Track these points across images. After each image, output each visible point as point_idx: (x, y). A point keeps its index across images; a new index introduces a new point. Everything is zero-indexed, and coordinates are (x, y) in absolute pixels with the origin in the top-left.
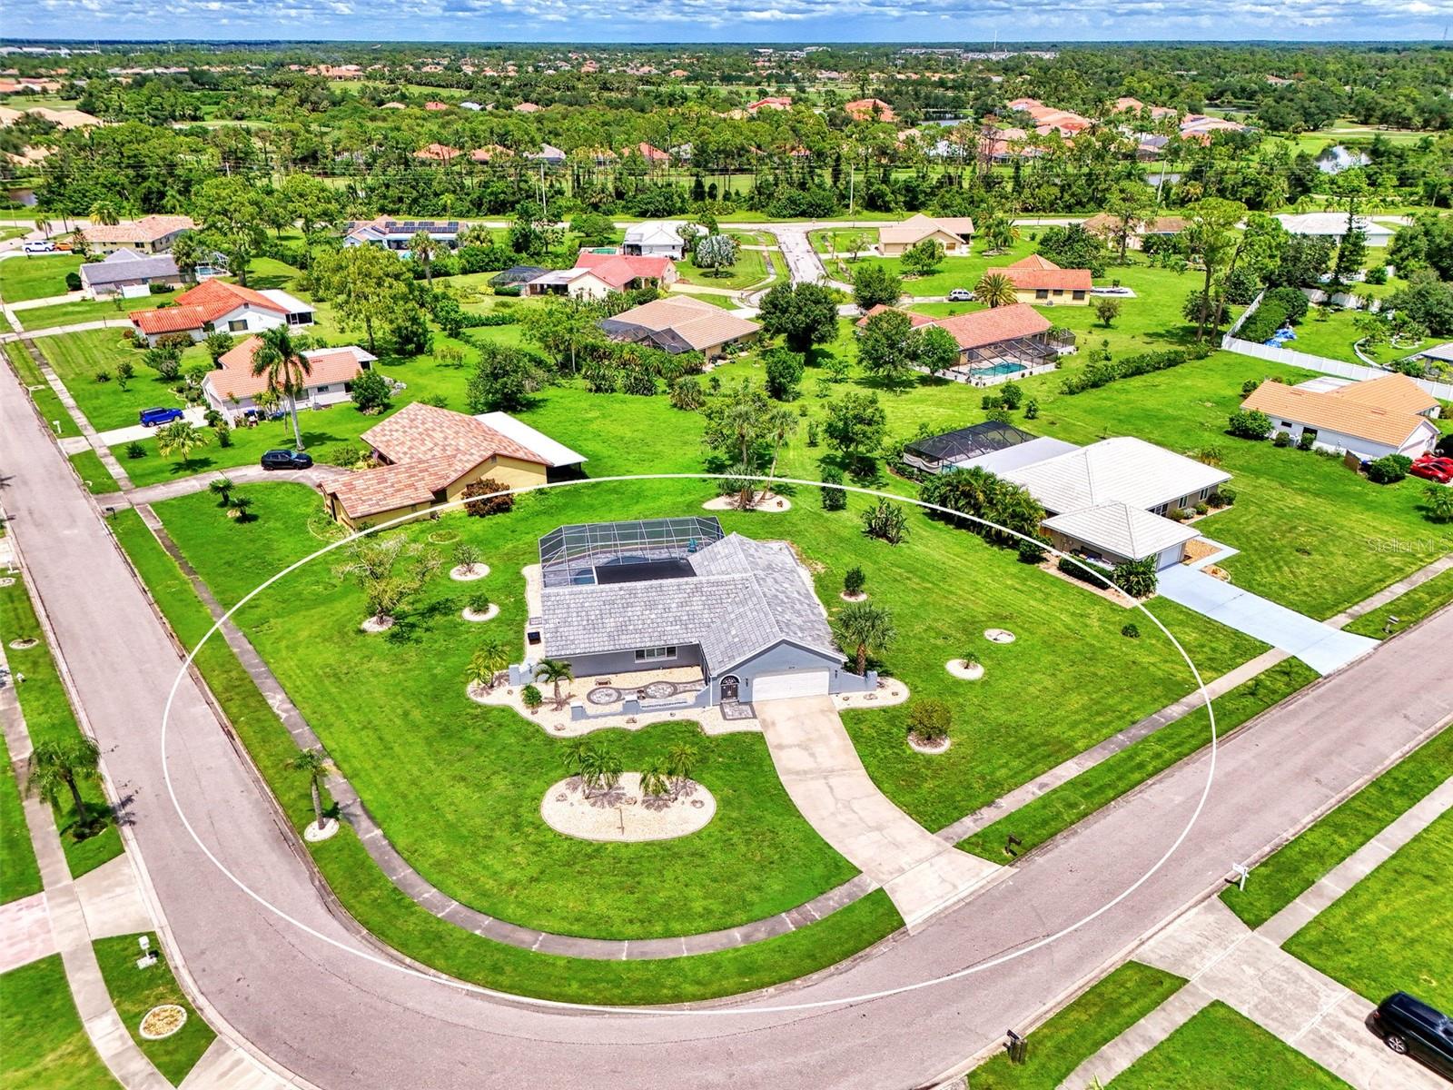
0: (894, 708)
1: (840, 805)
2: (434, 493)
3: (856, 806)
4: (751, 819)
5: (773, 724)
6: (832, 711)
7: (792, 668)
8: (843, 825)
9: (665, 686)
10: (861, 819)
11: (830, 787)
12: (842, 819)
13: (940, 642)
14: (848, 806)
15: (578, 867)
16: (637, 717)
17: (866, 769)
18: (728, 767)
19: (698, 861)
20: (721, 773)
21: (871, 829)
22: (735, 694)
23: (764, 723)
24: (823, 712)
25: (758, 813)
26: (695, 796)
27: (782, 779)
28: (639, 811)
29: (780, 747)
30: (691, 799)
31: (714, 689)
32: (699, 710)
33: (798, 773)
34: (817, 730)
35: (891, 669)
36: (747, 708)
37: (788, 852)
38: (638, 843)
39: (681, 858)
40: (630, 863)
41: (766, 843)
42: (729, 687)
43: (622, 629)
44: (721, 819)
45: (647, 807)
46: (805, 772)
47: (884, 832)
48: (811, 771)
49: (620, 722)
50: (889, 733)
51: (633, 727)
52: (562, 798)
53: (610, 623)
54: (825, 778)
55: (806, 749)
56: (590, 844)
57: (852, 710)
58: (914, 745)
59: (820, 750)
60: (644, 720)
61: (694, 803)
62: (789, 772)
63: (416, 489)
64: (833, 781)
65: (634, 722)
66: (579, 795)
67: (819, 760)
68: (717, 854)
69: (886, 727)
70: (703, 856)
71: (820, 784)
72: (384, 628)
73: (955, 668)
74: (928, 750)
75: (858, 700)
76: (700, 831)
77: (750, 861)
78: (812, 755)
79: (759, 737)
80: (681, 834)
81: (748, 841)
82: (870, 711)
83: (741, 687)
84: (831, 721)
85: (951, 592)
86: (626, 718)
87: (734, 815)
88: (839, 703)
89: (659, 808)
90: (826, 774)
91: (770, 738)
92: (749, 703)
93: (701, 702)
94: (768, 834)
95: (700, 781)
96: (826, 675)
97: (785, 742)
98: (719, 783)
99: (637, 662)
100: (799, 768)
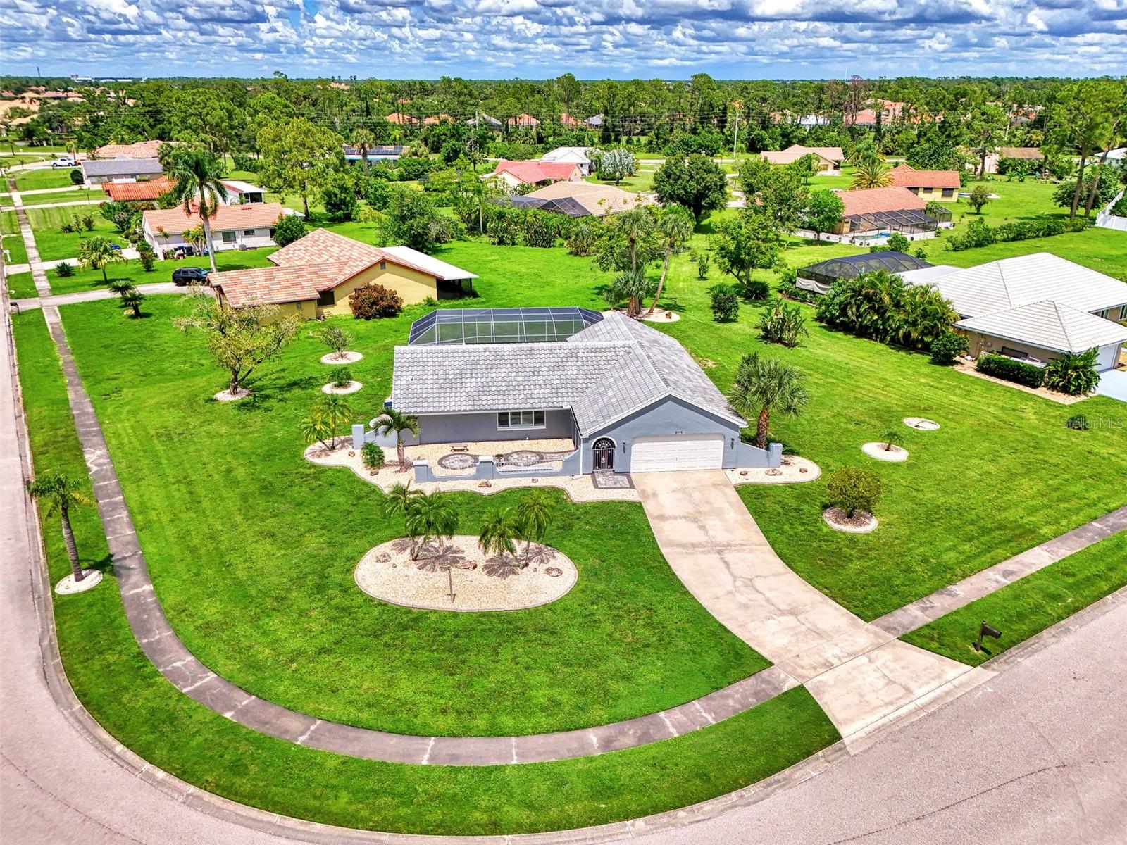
0: (803, 485)
1: (739, 583)
2: (320, 293)
3: (759, 584)
4: (621, 593)
5: (655, 495)
6: (726, 486)
7: (679, 433)
8: (745, 606)
9: (529, 455)
10: (768, 600)
11: (727, 564)
12: (743, 599)
13: (851, 427)
14: (750, 583)
15: (386, 639)
16: (491, 481)
17: (772, 545)
18: (595, 535)
19: (546, 638)
20: (587, 541)
21: (782, 613)
22: (610, 462)
23: (643, 493)
24: (715, 485)
25: (632, 586)
26: (552, 563)
27: (664, 551)
28: (479, 576)
29: (662, 518)
30: (546, 566)
31: (585, 454)
32: (568, 478)
33: (684, 546)
34: (708, 503)
35: (796, 448)
36: (624, 478)
37: (669, 635)
38: (469, 614)
39: (525, 634)
40: (456, 636)
41: (640, 622)
42: (603, 453)
43: (483, 390)
44: (582, 591)
45: (489, 573)
46: (693, 545)
47: (801, 617)
48: (701, 545)
49: (472, 486)
50: (798, 510)
51: (486, 491)
52: (385, 558)
53: (470, 383)
54: (719, 552)
55: (695, 520)
56: (408, 611)
57: (751, 485)
58: (831, 522)
59: (712, 523)
60: (499, 485)
61: (549, 570)
62: (671, 544)
63: (303, 288)
64: (729, 556)
65: (488, 486)
66: (406, 555)
67: (711, 533)
68: (573, 631)
69: (794, 504)
70: (553, 633)
71: (713, 559)
72: (237, 397)
73: (873, 450)
74: (850, 529)
75: (758, 475)
76: (553, 604)
77: (618, 642)
78: (703, 528)
79: (638, 507)
80: (528, 605)
81: (616, 619)
82: (774, 486)
83: (617, 453)
84: (725, 494)
85: (858, 387)
86: (479, 482)
87: (600, 587)
88: (735, 477)
89: (504, 575)
90: (721, 549)
91: (649, 508)
92: (626, 474)
93: (569, 469)
94: (643, 611)
95: (559, 550)
96: (720, 444)
97: (669, 512)
98: (584, 551)
99: (500, 429)
100: (684, 540)
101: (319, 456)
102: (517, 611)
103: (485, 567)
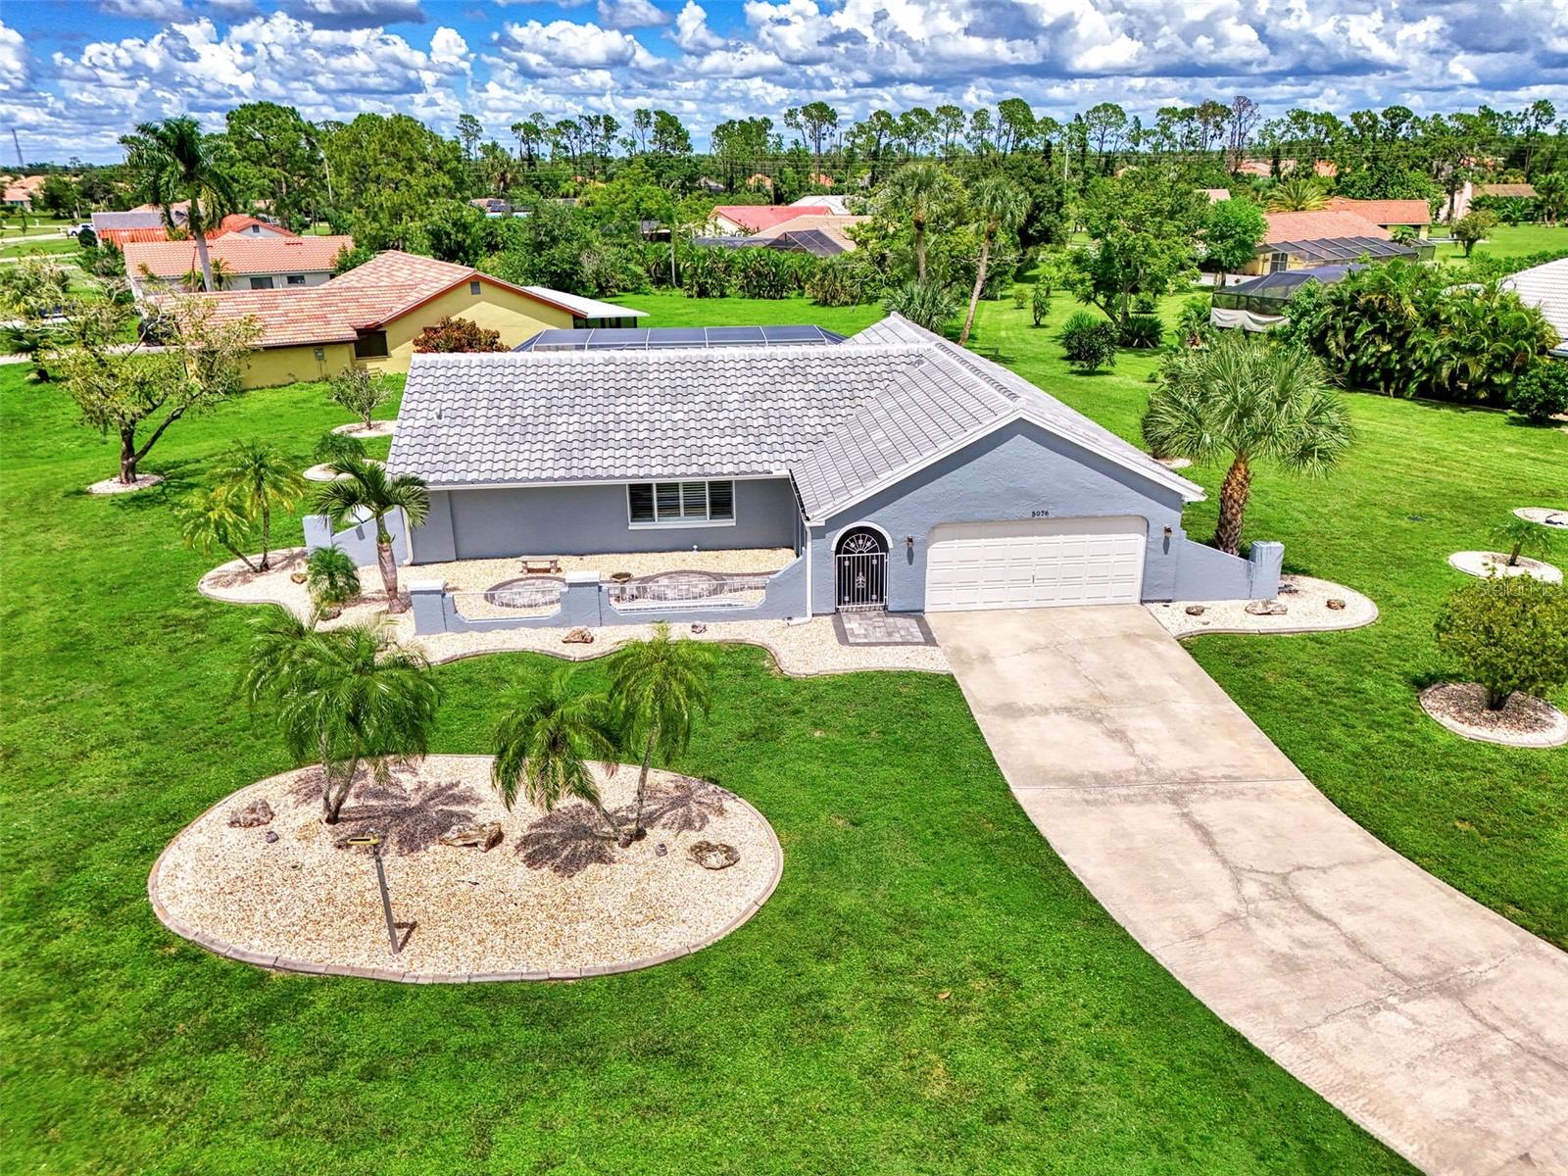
0: (1343, 634)
1: (1251, 889)
2: (359, 332)
3: (1316, 892)
4: (909, 920)
5: (985, 658)
6: (1159, 638)
7: (1040, 515)
8: (1288, 965)
9: (695, 579)
10: (1354, 943)
11: (1202, 830)
12: (1277, 939)
13: (1404, 523)
14: (1283, 887)
16: (596, 632)
17: (1315, 777)
18: (839, 755)
20: (814, 768)
22: (875, 588)
23: (957, 653)
24: (1130, 637)
25: (939, 900)
26: (715, 830)
27: (1023, 795)
28: (506, 869)
29: (1010, 711)
30: (693, 837)
31: (816, 563)
32: (776, 623)
33: (1074, 781)
34: (1121, 676)
36: (911, 624)
42: (863, 564)
44: (792, 914)
46: (1100, 780)
48: (1119, 779)
49: (548, 641)
50: (1348, 690)
51: (577, 651)
54: (1175, 798)
55: (1095, 718)
57: (1216, 635)
58: (1452, 722)
59: (1142, 723)
60: (608, 639)
61: (701, 851)
62: (1044, 777)
64: (1208, 810)
65: (586, 640)
67: (1142, 748)
69: (1339, 678)
71: (1155, 820)
75: (1229, 615)
76: (702, 956)
78: (1118, 735)
79: (946, 686)
81: (894, 1009)
82: (1275, 638)
83: (895, 564)
84: (1159, 656)
86: (565, 633)
87: (846, 901)
88: (1175, 619)
89: (570, 866)
90: (1180, 790)
91: (975, 688)
92: (916, 613)
93: (781, 601)
94: (979, 984)
95: (738, 792)
96: (1136, 542)
97: (1025, 698)
99: (634, 526)
100: (1074, 767)
101: (229, 584)
102: (585, 983)
103: (526, 841)
